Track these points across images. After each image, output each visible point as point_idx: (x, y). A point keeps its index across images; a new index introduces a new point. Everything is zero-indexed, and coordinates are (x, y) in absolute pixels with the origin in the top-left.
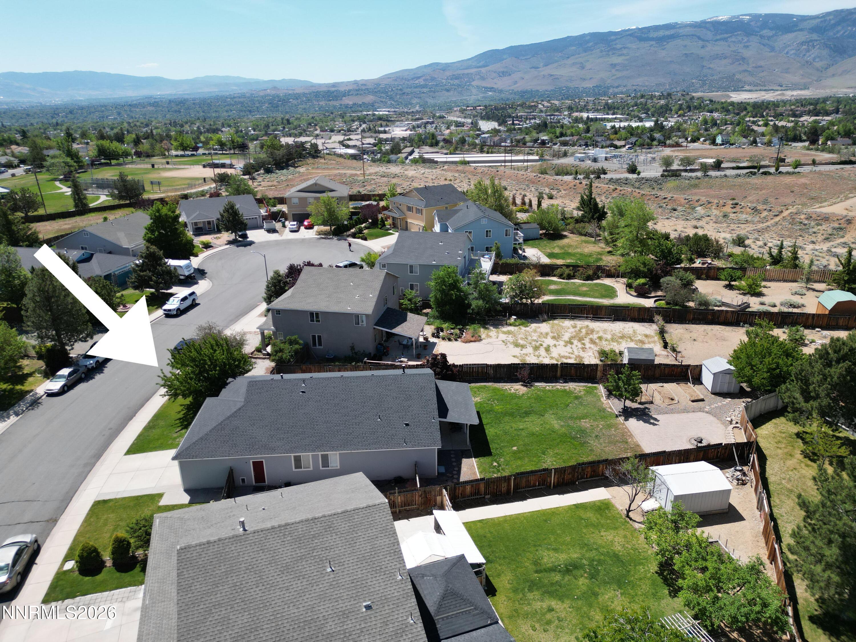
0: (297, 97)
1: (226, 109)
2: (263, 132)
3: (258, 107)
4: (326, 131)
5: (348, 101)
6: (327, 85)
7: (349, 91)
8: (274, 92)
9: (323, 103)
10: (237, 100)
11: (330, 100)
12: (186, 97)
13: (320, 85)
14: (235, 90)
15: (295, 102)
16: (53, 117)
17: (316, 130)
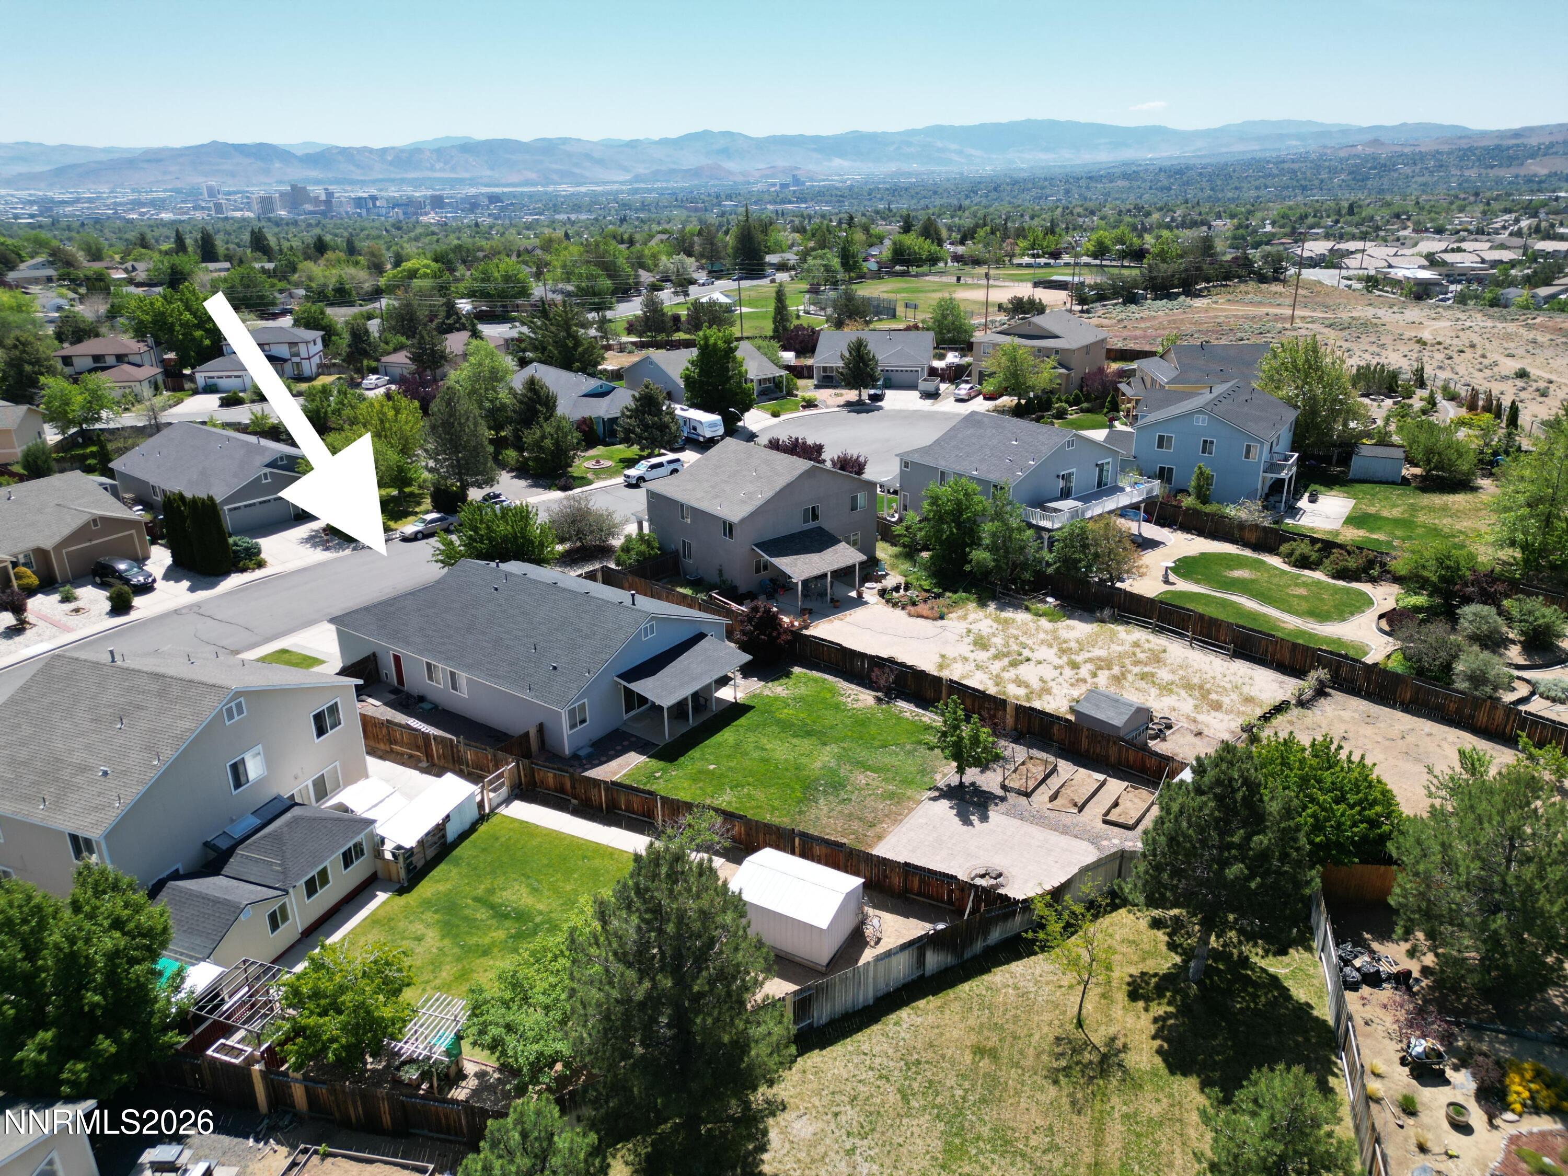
0: (1416, 159)
1: (1257, 183)
2: (1287, 230)
3: (1322, 181)
4: (1427, 230)
5: (1538, 168)
6: (1501, 135)
7: (1552, 145)
8: (1369, 150)
9: (1472, 173)
10: (1286, 166)
11: (1492, 167)
12: (1192, 162)
13: (1484, 134)
14: (1294, 146)
15: (1408, 170)
16: (967, 197)
17: (1405, 228)
